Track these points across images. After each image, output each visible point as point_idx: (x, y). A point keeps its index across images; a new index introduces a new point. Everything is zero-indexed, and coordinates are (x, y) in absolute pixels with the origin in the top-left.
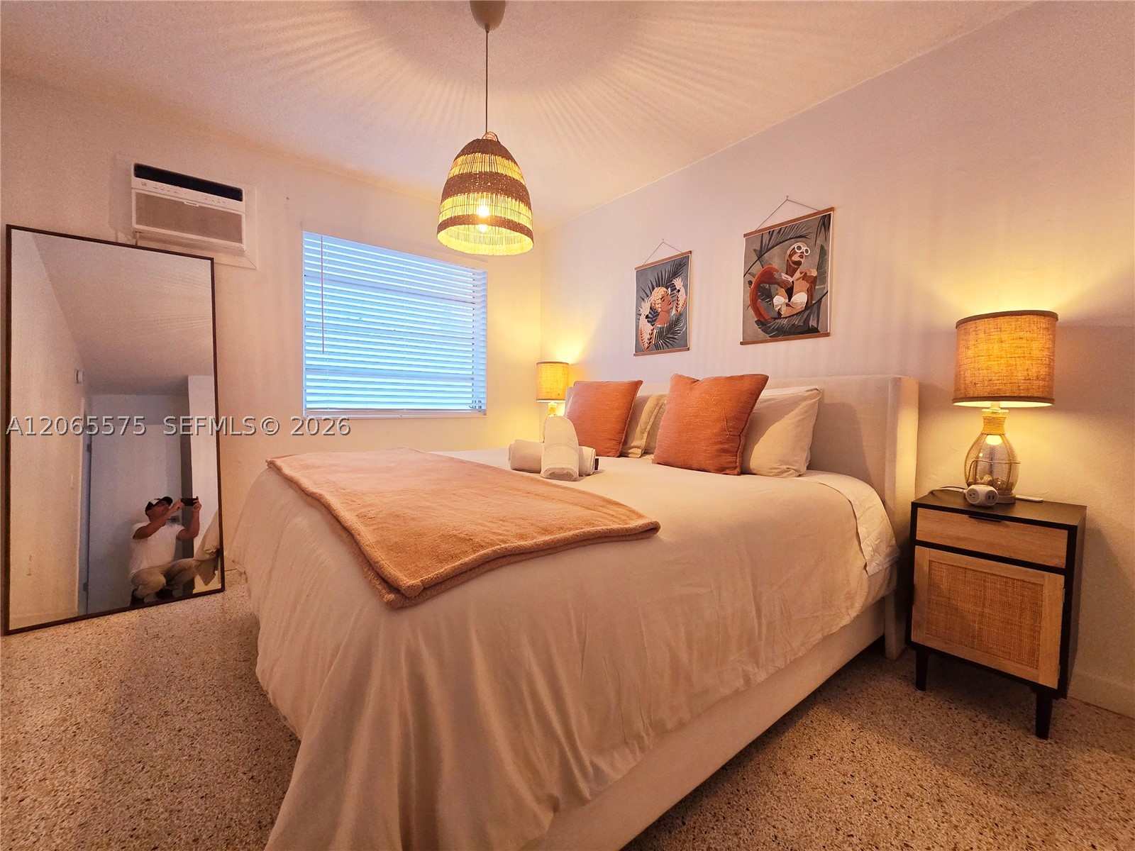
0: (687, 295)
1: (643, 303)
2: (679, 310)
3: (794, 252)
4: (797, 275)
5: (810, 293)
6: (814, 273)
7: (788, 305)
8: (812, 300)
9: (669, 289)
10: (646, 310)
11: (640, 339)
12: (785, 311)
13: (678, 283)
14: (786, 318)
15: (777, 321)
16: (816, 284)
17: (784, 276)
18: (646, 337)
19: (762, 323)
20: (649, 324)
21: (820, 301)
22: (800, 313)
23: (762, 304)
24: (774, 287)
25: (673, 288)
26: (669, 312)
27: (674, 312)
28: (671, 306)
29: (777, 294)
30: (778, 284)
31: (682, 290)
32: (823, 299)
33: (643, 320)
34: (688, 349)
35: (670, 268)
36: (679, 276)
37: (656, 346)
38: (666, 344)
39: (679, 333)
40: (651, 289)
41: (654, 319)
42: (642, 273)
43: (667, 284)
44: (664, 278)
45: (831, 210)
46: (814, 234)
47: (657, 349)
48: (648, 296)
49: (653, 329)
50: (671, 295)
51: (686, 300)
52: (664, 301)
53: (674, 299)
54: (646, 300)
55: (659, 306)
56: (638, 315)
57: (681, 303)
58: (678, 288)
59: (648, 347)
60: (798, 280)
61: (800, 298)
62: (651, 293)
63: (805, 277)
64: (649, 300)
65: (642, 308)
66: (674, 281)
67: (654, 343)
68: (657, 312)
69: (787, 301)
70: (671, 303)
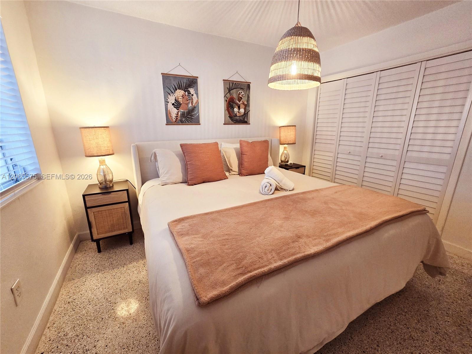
0: (198, 98)
1: (169, 96)
3: (239, 94)
4: (241, 102)
5: (245, 109)
6: (246, 103)
7: (239, 112)
8: (245, 112)
9: (186, 92)
10: (172, 99)
11: (169, 116)
12: (238, 114)
13: (192, 91)
14: (238, 117)
15: (235, 117)
16: (247, 106)
17: (237, 101)
18: (174, 115)
19: (230, 117)
20: (175, 109)
21: (248, 113)
22: (242, 116)
23: (231, 110)
24: (234, 105)
25: (189, 93)
26: (187, 104)
27: (190, 105)
28: (188, 102)
29: (235, 107)
30: (235, 103)
31: (195, 95)
32: (249, 113)
33: (170, 106)
34: (200, 124)
35: (186, 81)
36: (192, 87)
37: (181, 121)
38: (187, 120)
39: (194, 116)
40: (175, 89)
41: (178, 106)
42: (166, 77)
43: (184, 89)
44: (182, 85)
45: (250, 83)
46: (245, 90)
47: (182, 122)
48: (172, 93)
49: (178, 112)
50: (188, 96)
51: (198, 101)
52: (183, 98)
53: (190, 98)
54: (172, 95)
55: (180, 100)
56: (167, 102)
57: (194, 101)
58: (192, 93)
59: (176, 121)
60: (241, 104)
61: (242, 110)
62: (175, 92)
63: (243, 103)
64: (174, 95)
65: (169, 98)
66: (189, 89)
67: (179, 119)
68: (180, 103)
69: (238, 111)
70: (188, 100)
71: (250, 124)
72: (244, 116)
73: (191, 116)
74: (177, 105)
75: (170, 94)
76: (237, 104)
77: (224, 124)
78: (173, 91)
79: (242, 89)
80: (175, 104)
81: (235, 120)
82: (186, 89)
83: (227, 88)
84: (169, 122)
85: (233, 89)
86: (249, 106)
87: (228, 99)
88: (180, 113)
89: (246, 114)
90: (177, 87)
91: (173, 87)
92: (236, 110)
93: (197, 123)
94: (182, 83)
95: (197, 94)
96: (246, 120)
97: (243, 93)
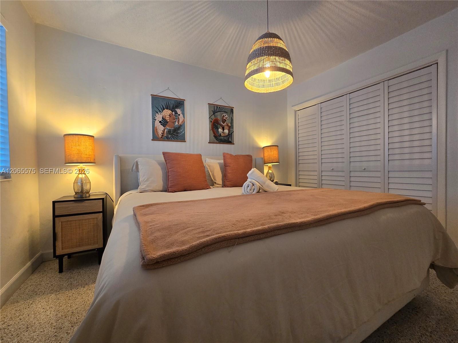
0: (184, 118)
1: (157, 115)
2: (180, 123)
3: (224, 117)
4: (225, 124)
5: (229, 130)
7: (223, 133)
8: (229, 133)
9: (174, 112)
10: (159, 117)
11: (156, 132)
13: (179, 111)
14: (223, 137)
15: (220, 137)
16: (231, 128)
17: (222, 123)
18: (160, 132)
19: (215, 137)
20: (162, 126)
22: (227, 136)
23: (215, 130)
24: (219, 125)
25: (176, 113)
26: (174, 123)
27: (177, 123)
28: (175, 120)
29: (220, 128)
30: (220, 125)
31: (181, 115)
32: (233, 133)
33: (157, 123)
34: (185, 142)
35: (173, 103)
36: (179, 108)
37: (166, 137)
38: (173, 137)
39: (180, 134)
40: (163, 109)
41: (165, 124)
42: (155, 99)
43: (172, 109)
44: (170, 106)
45: (233, 108)
46: (229, 113)
47: (168, 139)
48: (160, 112)
49: (165, 129)
50: (175, 115)
51: (184, 120)
52: (170, 117)
53: (177, 117)
54: (159, 114)
55: (168, 119)
56: (154, 120)
57: (181, 121)
58: (179, 113)
59: (162, 137)
60: (225, 125)
61: (226, 131)
62: (163, 111)
63: (227, 125)
64: (161, 114)
65: (156, 117)
66: (177, 110)
67: (165, 135)
68: (167, 121)
69: (223, 131)
70: (175, 119)
71: (234, 144)
72: (228, 136)
73: (177, 133)
74: (164, 122)
75: (157, 113)
76: (221, 125)
77: (209, 143)
78: (161, 110)
79: (226, 112)
80: (162, 122)
81: (220, 140)
82: (173, 109)
83: (212, 111)
84: (155, 138)
85: (218, 112)
86: (233, 128)
87: (212, 120)
88: (166, 130)
89: (230, 134)
90: (165, 107)
91: (162, 107)
92: (220, 130)
93: (183, 140)
94: (170, 104)
95: (183, 114)
96: (230, 140)
97: (227, 116)
